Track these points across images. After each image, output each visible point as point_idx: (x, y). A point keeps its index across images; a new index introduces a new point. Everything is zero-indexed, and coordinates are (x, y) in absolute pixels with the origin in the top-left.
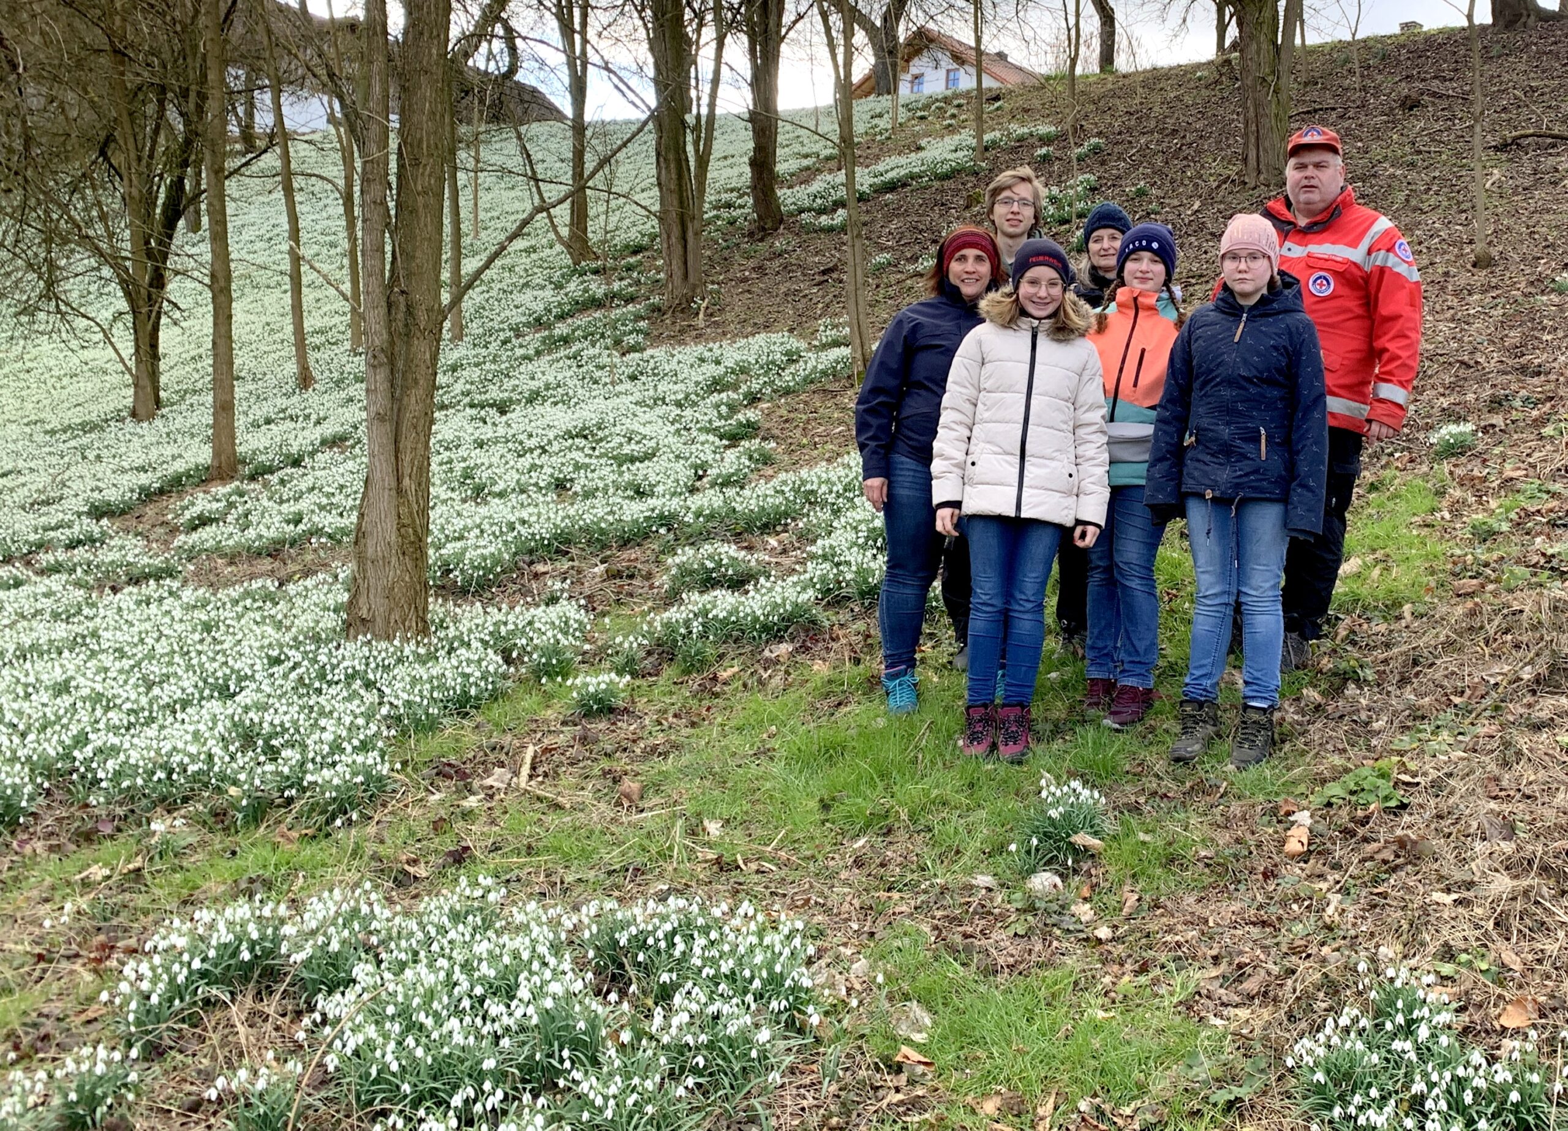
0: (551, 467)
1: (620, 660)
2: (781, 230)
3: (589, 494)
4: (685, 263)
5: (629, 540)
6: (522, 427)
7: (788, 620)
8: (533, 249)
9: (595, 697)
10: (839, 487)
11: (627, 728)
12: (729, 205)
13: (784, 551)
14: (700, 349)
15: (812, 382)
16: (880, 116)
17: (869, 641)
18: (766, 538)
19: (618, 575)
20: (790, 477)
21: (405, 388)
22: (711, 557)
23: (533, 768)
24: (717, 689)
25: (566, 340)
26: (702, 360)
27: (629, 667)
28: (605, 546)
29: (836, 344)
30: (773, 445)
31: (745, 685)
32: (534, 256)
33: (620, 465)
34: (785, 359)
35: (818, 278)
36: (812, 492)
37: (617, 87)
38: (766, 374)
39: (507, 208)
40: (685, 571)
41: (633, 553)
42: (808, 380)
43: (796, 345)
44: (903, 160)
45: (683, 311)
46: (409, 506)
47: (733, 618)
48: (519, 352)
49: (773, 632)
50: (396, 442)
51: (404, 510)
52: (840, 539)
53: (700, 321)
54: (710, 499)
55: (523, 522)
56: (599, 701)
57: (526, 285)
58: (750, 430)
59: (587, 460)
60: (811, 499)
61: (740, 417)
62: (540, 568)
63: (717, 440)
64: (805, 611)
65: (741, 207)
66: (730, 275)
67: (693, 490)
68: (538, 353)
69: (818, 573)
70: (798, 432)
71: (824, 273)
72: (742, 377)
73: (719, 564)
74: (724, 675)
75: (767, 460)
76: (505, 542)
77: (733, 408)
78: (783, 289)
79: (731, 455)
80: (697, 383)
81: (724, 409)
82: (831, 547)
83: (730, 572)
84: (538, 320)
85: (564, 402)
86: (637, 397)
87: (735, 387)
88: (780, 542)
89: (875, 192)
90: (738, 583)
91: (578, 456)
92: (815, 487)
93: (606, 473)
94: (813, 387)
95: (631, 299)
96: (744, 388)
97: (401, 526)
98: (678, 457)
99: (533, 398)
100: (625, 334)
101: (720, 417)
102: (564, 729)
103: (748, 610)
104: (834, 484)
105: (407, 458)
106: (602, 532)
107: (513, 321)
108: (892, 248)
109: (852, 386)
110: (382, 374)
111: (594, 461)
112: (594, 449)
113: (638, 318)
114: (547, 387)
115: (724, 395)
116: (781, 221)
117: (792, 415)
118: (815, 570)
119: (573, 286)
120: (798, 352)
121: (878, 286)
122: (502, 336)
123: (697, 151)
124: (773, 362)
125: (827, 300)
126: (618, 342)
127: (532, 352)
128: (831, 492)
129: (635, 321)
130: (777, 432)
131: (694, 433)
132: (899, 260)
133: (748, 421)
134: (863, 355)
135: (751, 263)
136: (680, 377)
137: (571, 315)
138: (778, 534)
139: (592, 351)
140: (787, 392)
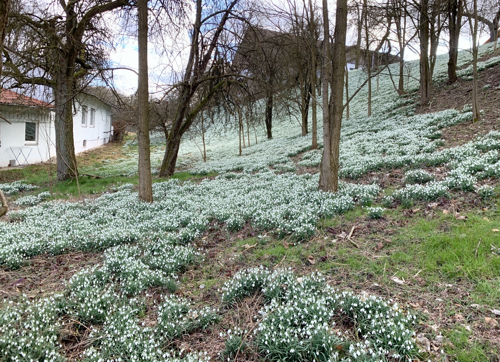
0: (383, 146)
2: (456, 81)
3: (390, 154)
4: (427, 92)
5: (397, 167)
6: (379, 136)
7: (437, 195)
8: (391, 93)
10: (462, 154)
11: (382, 224)
12: (442, 77)
13: (442, 172)
14: (428, 115)
15: (459, 122)
16: (491, 47)
18: (436, 168)
19: (393, 176)
20: (447, 150)
21: (333, 128)
22: (417, 174)
23: (354, 232)
24: (411, 215)
25: (394, 114)
26: (428, 117)
27: (388, 206)
28: (391, 168)
29: (469, 111)
30: (444, 140)
31: (420, 215)
33: (399, 146)
34: (452, 116)
35: (466, 93)
36: (453, 155)
38: (446, 120)
39: (386, 84)
40: (410, 177)
41: (397, 171)
43: (456, 112)
44: (496, 58)
45: (425, 105)
46: (333, 158)
47: (420, 194)
48: (383, 118)
49: (432, 198)
50: (330, 141)
51: (332, 159)
52: (459, 170)
53: (430, 107)
54: (421, 156)
55: (370, 161)
56: (376, 215)
57: (387, 102)
58: (438, 136)
60: (452, 157)
61: (436, 133)
62: (373, 173)
63: (428, 139)
64: (443, 193)
65: (445, 77)
66: (440, 95)
67: (418, 153)
68: (387, 118)
69: (449, 181)
70: (453, 137)
71: (468, 92)
72: (439, 122)
73: (419, 176)
74: (414, 211)
75: (442, 144)
76: (365, 167)
77: (434, 130)
78: (455, 97)
79: (430, 144)
80: (426, 124)
82: (456, 172)
83: (423, 178)
84: (389, 110)
85: (390, 130)
86: (409, 127)
87: (436, 124)
88: (440, 169)
89: (487, 68)
90: (424, 181)
91: (391, 144)
92: (454, 153)
93: (396, 148)
94: (460, 124)
95: (413, 103)
96: (439, 124)
97: (331, 163)
98: (416, 144)
99: (384, 129)
100: (409, 112)
101: (430, 132)
102: (365, 222)
103: (425, 191)
104: (460, 152)
105: (333, 146)
106: (390, 165)
107: (383, 110)
108: (491, 83)
109: (472, 123)
110: (327, 124)
111: (394, 145)
112: (394, 142)
113: (413, 107)
114: (387, 126)
115: (432, 127)
116: (456, 79)
117: (452, 132)
119: (398, 101)
120: (456, 114)
121: (485, 94)
122: (380, 114)
123: (431, 62)
124: (448, 117)
125: (468, 99)
126: (407, 114)
127: (386, 117)
128: (459, 155)
129: (413, 108)
130: (446, 137)
131: (422, 137)
132: (492, 86)
133: (438, 134)
134: (477, 114)
135: (446, 91)
136: (422, 122)
137: (397, 108)
138: (441, 167)
139: (400, 117)
140: (451, 125)
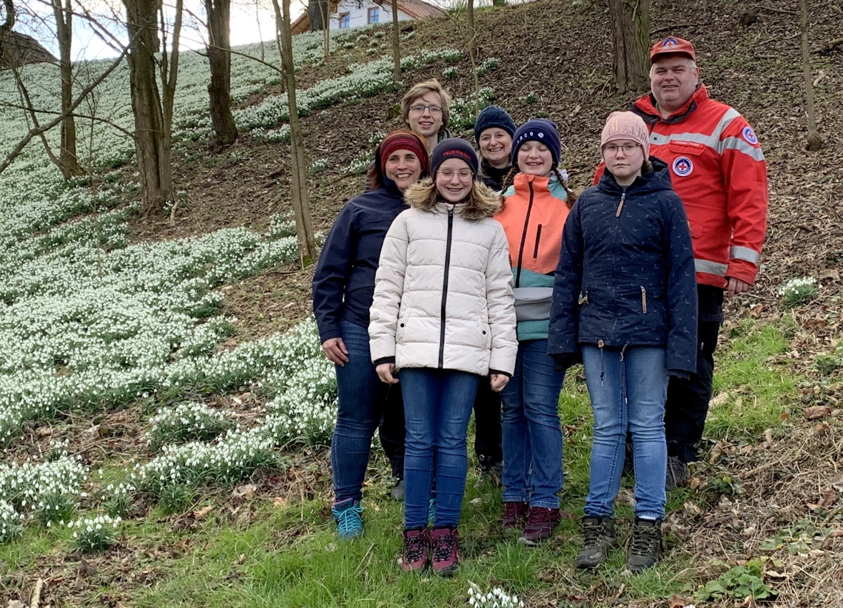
0: (50, 346)
1: (112, 504)
2: (236, 144)
3: (83, 367)
4: (158, 173)
5: (117, 404)
6: (25, 315)
7: (252, 464)
8: (31, 168)
9: (93, 536)
10: (291, 352)
11: (120, 560)
12: (192, 125)
13: (247, 408)
14: (172, 244)
15: (266, 266)
16: (315, 47)
17: (321, 479)
18: (231, 396)
19: (109, 433)
20: (250, 345)
22: (185, 415)
23: (42, 598)
24: (194, 525)
25: (60, 242)
26: (174, 253)
27: (120, 510)
28: (97, 410)
29: (285, 234)
30: (235, 319)
31: (218, 521)
32: (32, 174)
33: (108, 343)
34: (242, 248)
35: (268, 181)
36: (269, 357)
37: (96, 32)
38: (227, 262)
39: (8, 135)
40: (164, 428)
41: (121, 415)
42: (262, 265)
43: (252, 236)
44: (334, 82)
45: (157, 213)
47: (206, 465)
48: (22, 253)
49: (240, 475)
52: (293, 395)
53: (172, 220)
54: (184, 367)
55: (28, 393)
56: (96, 539)
58: (215, 308)
59: (80, 340)
60: (268, 363)
61: (207, 298)
62: (44, 431)
63: (188, 317)
64: (266, 457)
65: (203, 126)
66: (195, 182)
67: (169, 360)
68: (38, 253)
69: (276, 424)
70: (256, 308)
71: (273, 177)
72: (208, 265)
73: (193, 420)
74: (200, 513)
75: (230, 332)
76: (14, 411)
77: (201, 291)
78: (239, 192)
79: (200, 330)
80: (170, 272)
81: (193, 292)
82: (286, 402)
83: (202, 427)
84: (36, 226)
85: (60, 293)
86: (121, 285)
87: (202, 274)
88: (243, 400)
89: (313, 109)
90: (210, 435)
91: (73, 337)
92: (270, 353)
93: (97, 349)
94: (267, 271)
95: (113, 206)
96: (209, 274)
98: (156, 333)
99: (35, 290)
100: (109, 234)
101: (190, 298)
102: (68, 564)
103: (218, 457)
104: (287, 350)
106: (94, 398)
107: (16, 228)
108: (328, 154)
109: (299, 268)
111: (86, 340)
112: (86, 330)
113: (120, 220)
114: (46, 281)
115: (193, 281)
116: (236, 136)
117: (250, 295)
118: (273, 422)
119: (65, 197)
120: (253, 242)
121: (318, 186)
122: (7, 240)
123: (164, 81)
124: (233, 252)
125: (276, 198)
126: (103, 241)
127: (32, 252)
128: (284, 356)
129: (118, 223)
130: (238, 309)
131: (169, 313)
132: (334, 163)
133: (214, 301)
134: (307, 242)
135: (213, 172)
136: (156, 268)
137: (64, 220)
138: (241, 393)
139: (82, 250)
140: (245, 276)
